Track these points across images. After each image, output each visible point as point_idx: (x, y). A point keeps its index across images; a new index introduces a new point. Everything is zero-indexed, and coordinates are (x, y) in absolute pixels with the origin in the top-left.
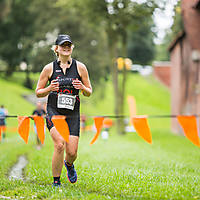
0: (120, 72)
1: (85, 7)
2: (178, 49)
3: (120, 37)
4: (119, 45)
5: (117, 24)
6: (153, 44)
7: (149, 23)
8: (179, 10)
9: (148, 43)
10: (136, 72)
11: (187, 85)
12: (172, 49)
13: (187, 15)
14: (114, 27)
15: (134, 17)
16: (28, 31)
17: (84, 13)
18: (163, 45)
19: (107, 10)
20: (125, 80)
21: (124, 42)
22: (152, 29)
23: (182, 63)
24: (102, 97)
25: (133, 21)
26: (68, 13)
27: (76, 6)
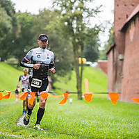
0: (79, 65)
1: (61, 30)
2: (111, 53)
3: (80, 47)
4: (79, 50)
5: (78, 39)
6: (98, 51)
7: (96, 39)
8: (112, 32)
9: (96, 49)
10: (88, 65)
11: (116, 73)
12: (108, 53)
13: (116, 35)
14: (77, 41)
15: (87, 35)
16: (30, 42)
17: (60, 33)
18: (103, 51)
19: (73, 31)
20: (82, 70)
21: (82, 49)
22: (98, 42)
23: (114, 61)
24: (70, 79)
25: (87, 38)
26: (52, 33)
27: (56, 29)
